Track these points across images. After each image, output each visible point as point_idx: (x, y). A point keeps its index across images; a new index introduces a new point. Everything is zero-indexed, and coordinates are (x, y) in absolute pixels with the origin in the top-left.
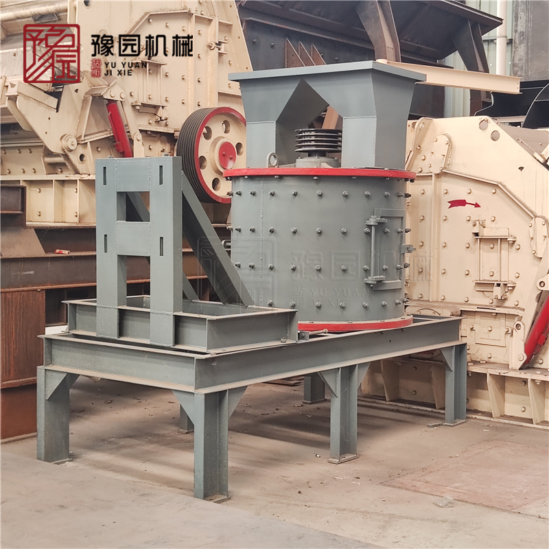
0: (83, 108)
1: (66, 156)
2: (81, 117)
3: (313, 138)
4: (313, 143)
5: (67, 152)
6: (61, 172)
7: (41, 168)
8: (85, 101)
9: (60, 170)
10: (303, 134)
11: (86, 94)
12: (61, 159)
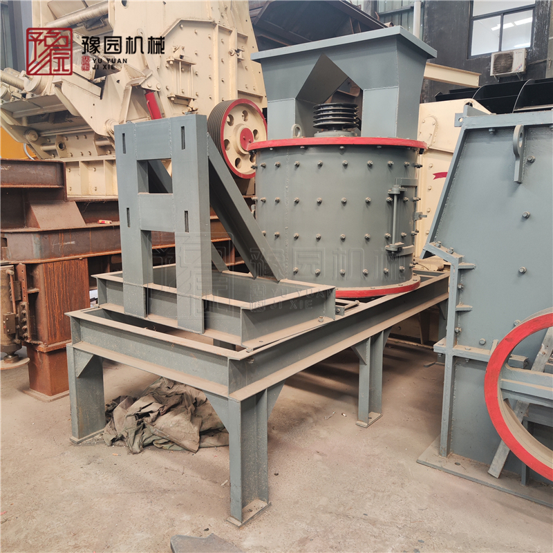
0: (125, 97)
1: (111, 138)
2: (123, 104)
3: (331, 113)
4: (331, 117)
5: (111, 135)
6: (111, 153)
7: (94, 150)
8: (126, 90)
9: (109, 152)
10: (322, 109)
11: (127, 84)
12: (107, 142)
